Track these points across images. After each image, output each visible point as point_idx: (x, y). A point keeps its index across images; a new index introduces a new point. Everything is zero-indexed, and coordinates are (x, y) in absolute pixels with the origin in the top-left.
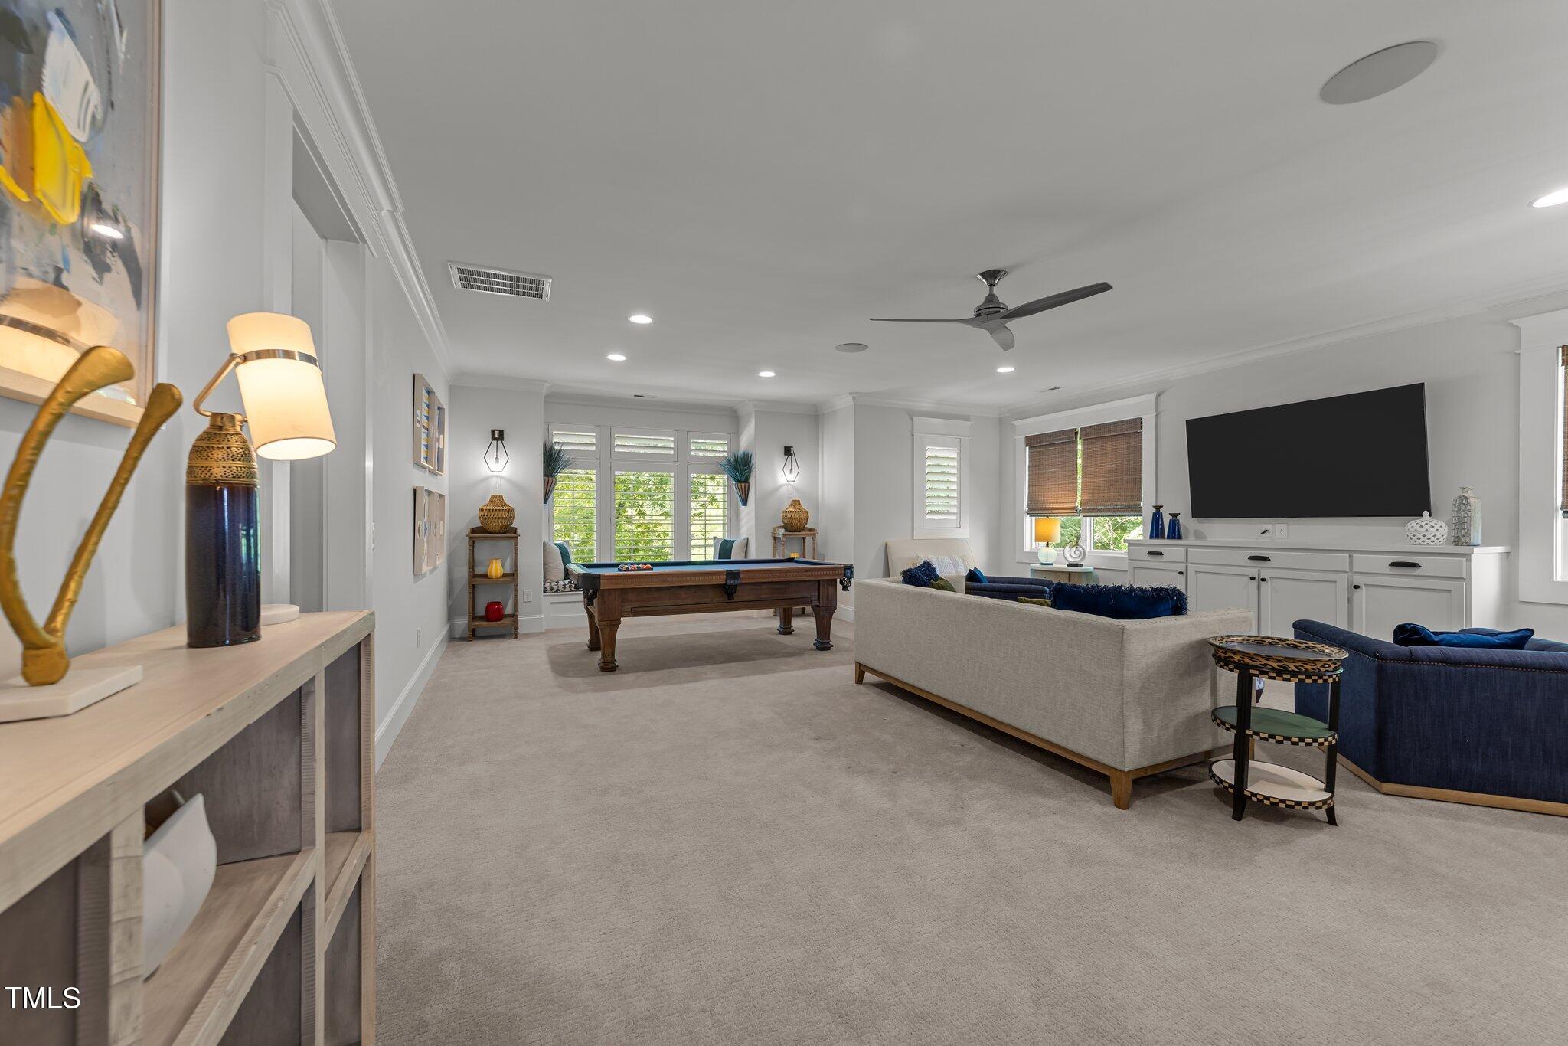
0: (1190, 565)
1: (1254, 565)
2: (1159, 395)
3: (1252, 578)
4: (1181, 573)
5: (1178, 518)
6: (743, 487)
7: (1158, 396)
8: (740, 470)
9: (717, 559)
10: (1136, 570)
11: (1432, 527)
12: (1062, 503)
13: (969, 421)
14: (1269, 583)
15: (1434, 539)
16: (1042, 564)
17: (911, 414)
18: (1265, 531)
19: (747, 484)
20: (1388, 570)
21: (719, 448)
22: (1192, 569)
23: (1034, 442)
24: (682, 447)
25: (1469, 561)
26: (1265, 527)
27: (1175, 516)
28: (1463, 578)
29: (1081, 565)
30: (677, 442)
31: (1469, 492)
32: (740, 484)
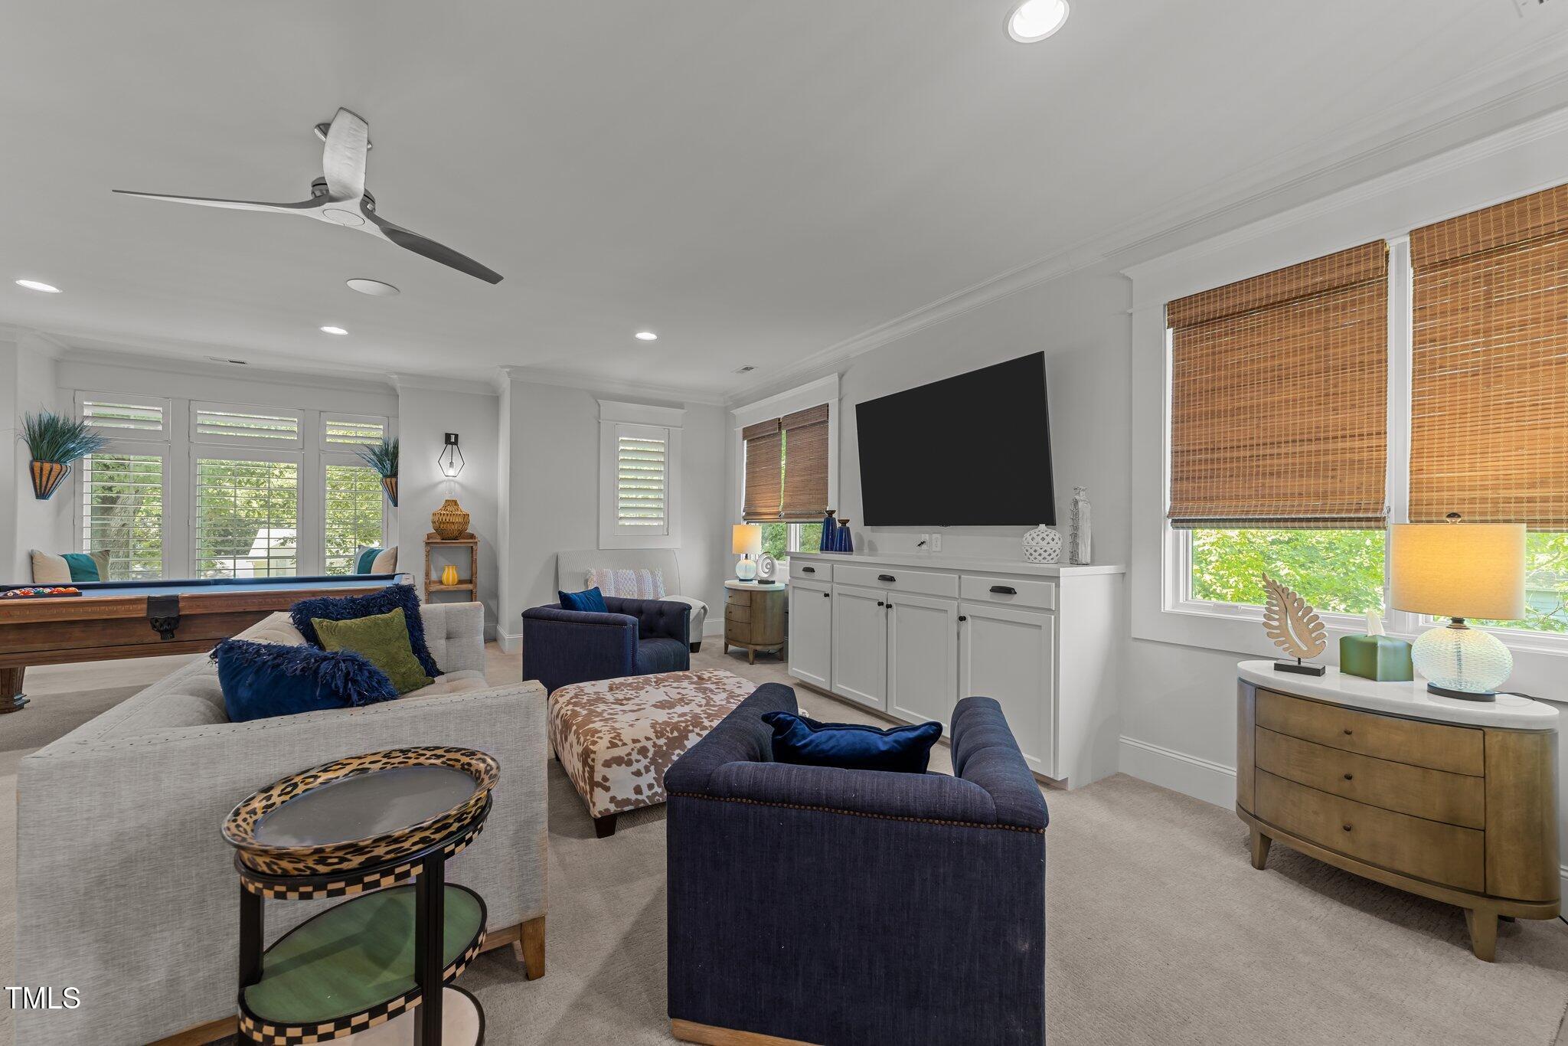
0: (835, 585)
1: (882, 587)
2: (843, 375)
3: (881, 604)
4: (827, 595)
5: (847, 525)
6: (389, 483)
7: (841, 377)
8: (388, 460)
9: (356, 574)
10: (796, 591)
11: (1043, 539)
12: (769, 507)
13: (683, 409)
14: (895, 610)
15: (1045, 555)
16: (741, 580)
17: (598, 397)
18: (922, 543)
19: (394, 480)
20: (988, 596)
21: (373, 434)
22: (837, 589)
23: (752, 434)
24: (311, 431)
25: (1058, 586)
26: (925, 537)
27: (844, 522)
28: (1052, 610)
29: (773, 582)
30: (303, 425)
31: (1081, 493)
32: (388, 480)
